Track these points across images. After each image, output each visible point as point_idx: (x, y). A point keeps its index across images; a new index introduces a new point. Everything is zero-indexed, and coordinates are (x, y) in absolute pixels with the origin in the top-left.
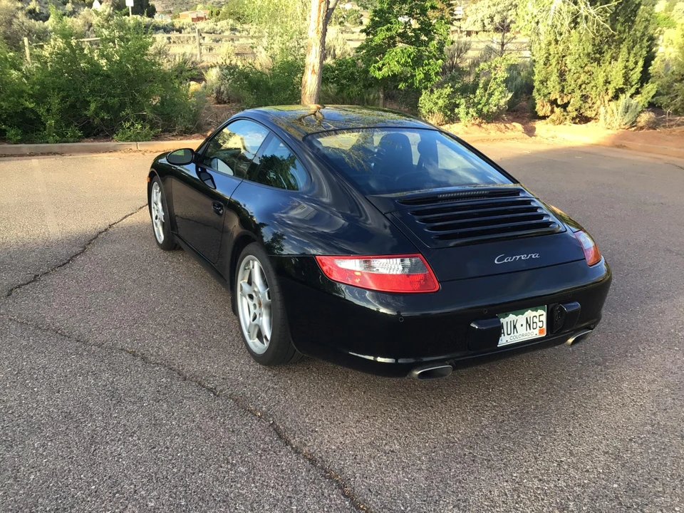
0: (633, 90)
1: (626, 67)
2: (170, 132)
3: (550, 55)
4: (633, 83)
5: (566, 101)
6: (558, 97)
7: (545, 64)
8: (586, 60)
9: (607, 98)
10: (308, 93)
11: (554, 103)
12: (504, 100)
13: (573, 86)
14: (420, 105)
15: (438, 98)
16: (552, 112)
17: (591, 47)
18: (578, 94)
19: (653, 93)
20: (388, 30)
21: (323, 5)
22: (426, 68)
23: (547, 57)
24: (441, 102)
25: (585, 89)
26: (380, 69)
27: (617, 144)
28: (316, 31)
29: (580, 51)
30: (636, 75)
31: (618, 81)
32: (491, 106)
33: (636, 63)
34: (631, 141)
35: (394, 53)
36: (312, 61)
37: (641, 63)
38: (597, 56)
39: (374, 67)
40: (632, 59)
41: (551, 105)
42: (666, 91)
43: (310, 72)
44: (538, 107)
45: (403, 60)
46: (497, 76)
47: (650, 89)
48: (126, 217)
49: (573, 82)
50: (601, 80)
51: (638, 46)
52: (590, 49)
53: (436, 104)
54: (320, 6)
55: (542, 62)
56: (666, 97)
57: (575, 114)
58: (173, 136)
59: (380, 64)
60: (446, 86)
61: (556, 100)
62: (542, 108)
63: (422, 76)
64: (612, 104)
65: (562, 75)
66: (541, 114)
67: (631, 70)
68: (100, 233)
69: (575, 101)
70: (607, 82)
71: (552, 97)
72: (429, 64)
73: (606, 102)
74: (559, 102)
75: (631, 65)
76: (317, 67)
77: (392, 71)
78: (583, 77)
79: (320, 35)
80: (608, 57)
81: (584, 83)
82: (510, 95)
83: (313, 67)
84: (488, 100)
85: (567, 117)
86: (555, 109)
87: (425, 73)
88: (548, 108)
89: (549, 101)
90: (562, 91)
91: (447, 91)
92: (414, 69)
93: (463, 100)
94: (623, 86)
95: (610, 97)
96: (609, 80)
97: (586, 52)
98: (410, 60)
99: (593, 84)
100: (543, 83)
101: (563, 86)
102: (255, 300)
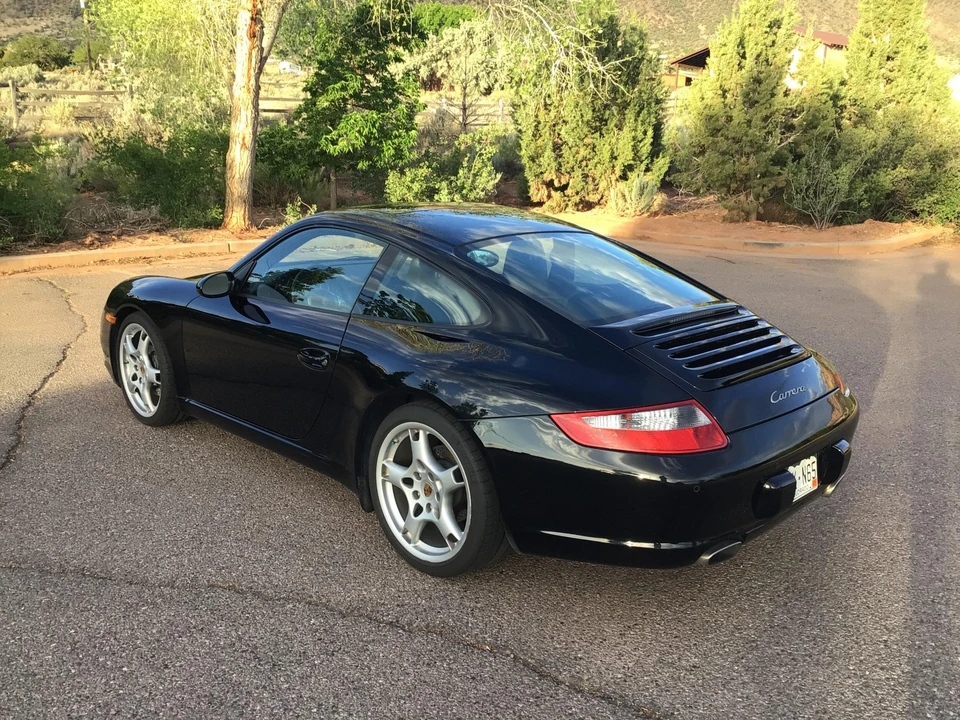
0: (643, 167)
1: (634, 138)
2: (24, 241)
3: (539, 123)
4: (643, 158)
5: (564, 182)
6: (554, 177)
7: (534, 135)
8: (586, 130)
9: (613, 178)
10: (237, 176)
11: (550, 184)
12: (492, 183)
13: (572, 163)
14: (388, 191)
15: (412, 182)
16: (549, 197)
17: (591, 113)
18: (578, 173)
19: (665, 169)
20: (344, 88)
21: (254, 53)
22: (396, 140)
23: (536, 126)
24: (416, 187)
25: (587, 166)
26: (334, 142)
27: (639, 235)
28: (245, 89)
29: (578, 118)
30: (646, 148)
31: (626, 156)
32: (478, 190)
33: (645, 133)
34: (655, 230)
35: (352, 121)
36: (241, 130)
37: (650, 133)
38: (599, 124)
39: (326, 139)
40: (640, 128)
41: (547, 188)
42: (684, 166)
43: (239, 146)
44: (532, 191)
45: (366, 130)
46: (483, 151)
47: (662, 164)
48: (45, 380)
49: (571, 158)
50: (607, 155)
51: (645, 111)
52: (589, 116)
53: (409, 188)
54: (250, 54)
55: (530, 133)
56: (685, 175)
57: (577, 199)
58: (30, 246)
59: (333, 135)
60: (422, 164)
61: (552, 181)
62: (537, 192)
63: (392, 152)
64: (622, 185)
65: (557, 148)
66: (535, 199)
67: (640, 142)
68: (24, 409)
69: (576, 182)
70: (614, 158)
71: (547, 177)
72: (400, 136)
73: (613, 183)
74: (556, 184)
75: (640, 135)
76: (249, 140)
77: (353, 145)
78: (583, 152)
79: (252, 94)
80: (611, 125)
81: (584, 159)
82: (499, 176)
83: (244, 139)
84: (473, 182)
85: (569, 203)
86: (553, 193)
87: (395, 149)
88: (544, 191)
89: (544, 183)
90: (558, 170)
91: (424, 171)
92: (381, 142)
93: (444, 184)
94: (632, 162)
95: (617, 176)
96: (616, 154)
97: (585, 119)
98: (375, 131)
99: (596, 160)
100: (533, 160)
101: (559, 163)
102: (418, 486)
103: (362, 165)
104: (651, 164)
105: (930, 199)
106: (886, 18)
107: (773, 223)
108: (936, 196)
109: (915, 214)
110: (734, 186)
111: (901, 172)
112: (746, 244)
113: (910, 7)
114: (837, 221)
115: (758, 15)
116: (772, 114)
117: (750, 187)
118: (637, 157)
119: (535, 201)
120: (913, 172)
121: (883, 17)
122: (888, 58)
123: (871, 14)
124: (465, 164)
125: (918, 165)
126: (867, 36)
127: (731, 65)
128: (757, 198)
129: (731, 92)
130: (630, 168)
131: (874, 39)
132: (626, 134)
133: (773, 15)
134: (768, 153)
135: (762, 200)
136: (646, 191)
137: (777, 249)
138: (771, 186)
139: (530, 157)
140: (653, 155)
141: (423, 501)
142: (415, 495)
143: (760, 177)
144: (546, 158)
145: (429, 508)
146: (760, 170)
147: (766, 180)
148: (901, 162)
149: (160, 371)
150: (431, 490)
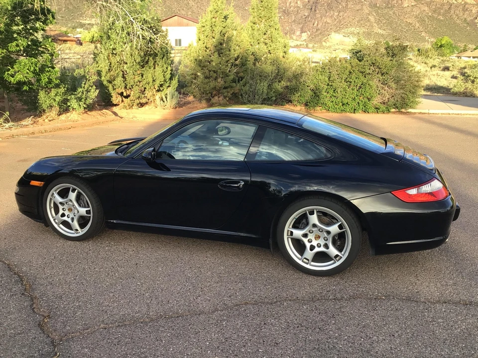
0: (167, 85)
1: (163, 71)
3: (111, 63)
4: (167, 80)
5: (128, 93)
6: (124, 91)
7: (109, 70)
8: (138, 67)
9: (154, 90)
11: (122, 94)
12: (95, 95)
13: (132, 83)
16: (122, 101)
17: (139, 58)
18: (136, 88)
19: (177, 85)
20: (17, 45)
22: (48, 74)
23: (110, 65)
24: (58, 99)
25: (140, 85)
26: (13, 76)
29: (133, 61)
30: (168, 76)
31: (160, 79)
32: (89, 99)
33: (167, 68)
35: (23, 64)
37: (169, 68)
38: (144, 64)
39: (8, 74)
40: (165, 66)
41: (121, 96)
42: (189, 84)
44: (113, 99)
45: (32, 69)
46: (90, 78)
47: (175, 83)
50: (151, 80)
52: (139, 60)
53: (54, 100)
55: (107, 68)
56: (190, 88)
57: (137, 101)
59: (11, 71)
60: (61, 86)
61: (122, 93)
62: (115, 99)
63: (47, 80)
64: (158, 94)
65: (124, 76)
66: (115, 102)
67: (166, 72)
69: (134, 93)
70: (154, 81)
71: (120, 91)
72: (50, 71)
73: (155, 93)
74: (125, 94)
75: (165, 70)
80: (151, 64)
81: (138, 81)
82: (98, 91)
84: (86, 95)
85: (134, 104)
86: (124, 99)
87: (48, 78)
88: (120, 98)
89: (119, 94)
90: (126, 87)
91: (62, 90)
92: (39, 75)
93: (73, 96)
94: (163, 83)
95: (156, 89)
96: (154, 79)
97: (137, 61)
98: (37, 69)
99: (144, 82)
100: (110, 82)
101: (125, 84)
102: (311, 236)
103: (25, 88)
104: (170, 83)
105: (298, 95)
106: (262, 16)
108: (299, 93)
109: (290, 101)
110: (214, 93)
111: (284, 83)
113: (271, 11)
115: (218, 13)
116: (230, 59)
117: (222, 93)
118: (165, 81)
119: (115, 103)
120: (289, 84)
121: (260, 15)
122: (265, 34)
123: (256, 14)
124: (83, 85)
125: (289, 80)
126: (254, 23)
127: (209, 36)
128: (225, 97)
129: (209, 49)
130: (161, 85)
131: (258, 25)
132: (159, 70)
133: (225, 13)
134: (231, 77)
135: (227, 99)
136: (174, 97)
138: (231, 92)
139: (107, 81)
140: (171, 79)
141: (315, 243)
142: (310, 241)
143: (225, 88)
144: (119, 81)
145: (319, 245)
146: (227, 85)
147: (229, 89)
148: (282, 80)
149: (90, 208)
150: (319, 237)
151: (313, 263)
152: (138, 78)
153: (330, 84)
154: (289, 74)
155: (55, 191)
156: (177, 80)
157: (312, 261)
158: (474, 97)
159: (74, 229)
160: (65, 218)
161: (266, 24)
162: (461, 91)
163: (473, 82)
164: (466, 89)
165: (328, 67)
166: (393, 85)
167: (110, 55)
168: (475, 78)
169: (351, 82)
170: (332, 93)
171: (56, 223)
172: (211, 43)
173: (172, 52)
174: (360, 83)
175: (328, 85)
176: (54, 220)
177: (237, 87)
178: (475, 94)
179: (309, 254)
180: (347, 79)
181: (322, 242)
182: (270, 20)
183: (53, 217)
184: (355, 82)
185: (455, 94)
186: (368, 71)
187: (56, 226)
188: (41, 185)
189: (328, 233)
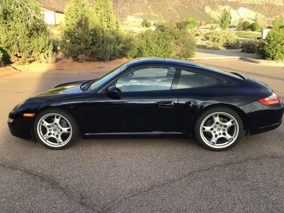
4: (47, 45)
5: (21, 55)
6: (18, 53)
7: (7, 40)
8: (27, 37)
11: (16, 55)
13: (23, 48)
16: (18, 60)
17: (28, 32)
27: (59, 69)
30: (47, 43)
31: (42, 45)
34: (63, 67)
38: (30, 35)
40: (45, 36)
44: (11, 59)
62: (13, 59)
66: (12, 61)
70: (38, 46)
74: (19, 55)
75: (45, 39)
81: (28, 47)
82: (2, 54)
86: (18, 58)
88: (16, 58)
90: (19, 51)
95: (40, 51)
96: (38, 44)
97: (26, 34)
99: (32, 47)
100: (8, 48)
101: (19, 49)
102: (215, 130)
104: (48, 47)
105: (130, 52)
107: (91, 62)
109: (126, 56)
110: (79, 52)
111: (121, 45)
112: (94, 68)
113: (107, 2)
114: (110, 60)
115: (79, 3)
116: (88, 31)
117: (84, 52)
118: (45, 46)
120: (124, 46)
121: (101, 5)
122: (105, 16)
123: (98, 4)
126: (97, 9)
127: (74, 17)
128: (86, 55)
129: (75, 25)
130: (43, 49)
131: (100, 10)
132: (41, 39)
133: (83, 3)
134: (90, 42)
135: (88, 56)
137: (103, 68)
138: (90, 52)
139: (6, 47)
140: (49, 44)
141: (217, 133)
142: (215, 132)
143: (86, 49)
144: (15, 47)
145: (220, 134)
146: (87, 47)
147: (89, 50)
148: (120, 43)
149: (71, 127)
150: (220, 129)
151: (216, 145)
152: (26, 45)
153: (148, 45)
154: (124, 39)
155: (43, 119)
156: (52, 45)
157: (216, 144)
158: (219, 50)
159: (58, 142)
160: (52, 136)
161: (105, 9)
162: (212, 47)
163: (218, 41)
164: (214, 45)
165: (145, 35)
166: (182, 45)
167: (6, 30)
168: (219, 39)
169: (159, 44)
170: (149, 51)
171: (44, 140)
172: (75, 21)
173: (48, 27)
174: (165, 44)
175: (147, 46)
176: (43, 138)
177: (94, 48)
178: (219, 48)
179: (214, 140)
180: (157, 42)
181: (222, 132)
182: (107, 7)
183: (42, 136)
184: (162, 44)
185: (209, 49)
186: (168, 37)
187: (44, 142)
188: (33, 116)
189: (225, 126)
